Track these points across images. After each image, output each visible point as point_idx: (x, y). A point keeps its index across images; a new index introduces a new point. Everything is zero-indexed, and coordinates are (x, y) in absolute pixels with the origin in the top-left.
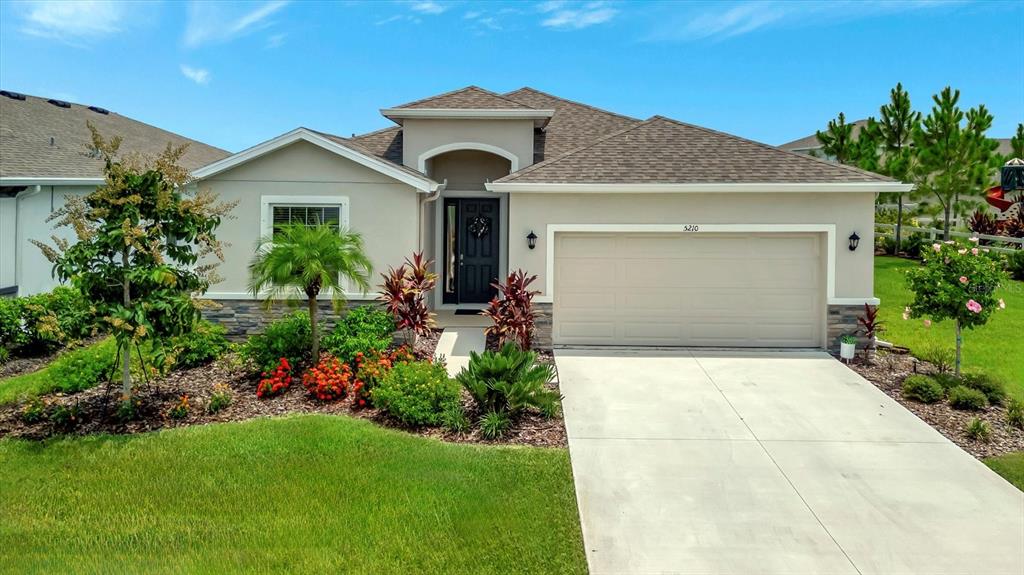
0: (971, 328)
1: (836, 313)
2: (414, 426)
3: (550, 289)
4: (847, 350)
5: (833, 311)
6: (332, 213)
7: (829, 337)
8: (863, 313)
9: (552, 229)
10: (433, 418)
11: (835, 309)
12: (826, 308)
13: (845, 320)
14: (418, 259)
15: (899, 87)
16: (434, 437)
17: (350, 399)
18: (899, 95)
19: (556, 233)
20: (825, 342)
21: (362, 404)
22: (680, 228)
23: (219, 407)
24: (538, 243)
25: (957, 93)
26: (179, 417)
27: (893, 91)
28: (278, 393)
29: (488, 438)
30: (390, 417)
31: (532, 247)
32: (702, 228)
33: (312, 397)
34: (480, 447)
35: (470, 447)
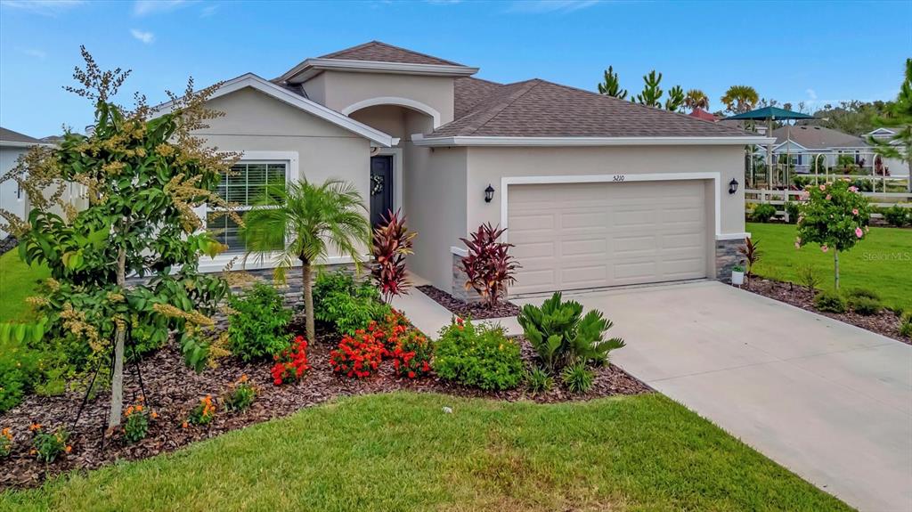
0: (848, 250)
1: (721, 247)
4: (738, 277)
5: (721, 245)
6: (278, 169)
7: (717, 268)
8: (745, 246)
9: (506, 182)
11: (722, 244)
12: (714, 244)
13: (729, 253)
15: (611, 69)
18: (610, 75)
19: (509, 185)
20: (714, 272)
22: (609, 178)
24: (495, 196)
25: (660, 75)
27: (606, 72)
31: (488, 200)
32: (628, 178)
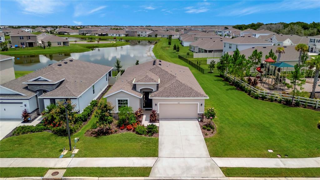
2: (141, 134)
3: (159, 111)
4: (199, 120)
7: (198, 118)
8: (202, 115)
9: (159, 103)
10: (143, 133)
12: (197, 114)
13: (200, 115)
14: (140, 109)
16: (143, 136)
17: (132, 130)
20: (196, 119)
21: (134, 131)
22: (177, 103)
23: (116, 131)
24: (157, 105)
26: (112, 133)
28: (123, 129)
29: (149, 136)
30: (137, 133)
32: (180, 103)
33: (127, 129)
34: (149, 137)
35: (148, 137)
